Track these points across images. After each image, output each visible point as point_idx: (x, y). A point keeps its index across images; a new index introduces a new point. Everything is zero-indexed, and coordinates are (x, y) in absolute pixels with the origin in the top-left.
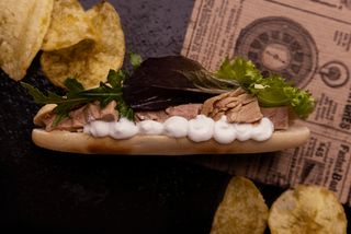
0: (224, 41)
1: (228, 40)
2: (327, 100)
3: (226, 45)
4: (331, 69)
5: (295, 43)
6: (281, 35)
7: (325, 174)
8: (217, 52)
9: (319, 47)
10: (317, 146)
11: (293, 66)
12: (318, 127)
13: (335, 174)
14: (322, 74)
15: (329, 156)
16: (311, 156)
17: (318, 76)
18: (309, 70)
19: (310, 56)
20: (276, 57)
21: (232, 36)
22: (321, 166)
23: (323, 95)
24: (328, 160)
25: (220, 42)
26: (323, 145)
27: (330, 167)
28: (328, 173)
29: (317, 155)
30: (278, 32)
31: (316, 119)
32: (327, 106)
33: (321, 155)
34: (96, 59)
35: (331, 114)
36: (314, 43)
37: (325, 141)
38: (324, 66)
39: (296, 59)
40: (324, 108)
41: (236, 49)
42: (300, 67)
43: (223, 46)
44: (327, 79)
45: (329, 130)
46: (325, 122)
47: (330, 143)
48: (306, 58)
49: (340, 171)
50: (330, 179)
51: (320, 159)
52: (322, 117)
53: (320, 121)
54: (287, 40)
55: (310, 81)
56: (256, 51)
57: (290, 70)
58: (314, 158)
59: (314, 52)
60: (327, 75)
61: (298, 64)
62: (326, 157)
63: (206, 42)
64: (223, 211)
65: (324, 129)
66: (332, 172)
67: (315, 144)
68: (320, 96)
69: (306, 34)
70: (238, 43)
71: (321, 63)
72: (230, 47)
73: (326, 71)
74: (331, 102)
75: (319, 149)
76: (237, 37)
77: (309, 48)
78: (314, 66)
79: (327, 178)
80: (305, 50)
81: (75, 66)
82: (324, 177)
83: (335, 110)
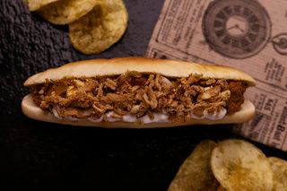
0: (195, 11)
1: (198, 10)
2: (276, 64)
3: (197, 13)
4: (281, 39)
5: (254, 16)
6: (242, 9)
7: (271, 124)
8: (189, 19)
9: (273, 21)
10: (266, 101)
11: (250, 35)
12: (268, 86)
13: (279, 126)
14: (274, 43)
15: (275, 110)
16: (261, 109)
17: (270, 45)
18: (264, 39)
19: (265, 28)
20: (237, 26)
21: (202, 7)
22: (269, 118)
23: (274, 60)
24: (274, 114)
25: (192, 11)
26: (271, 101)
27: (275, 119)
28: (274, 124)
29: (265, 109)
30: (240, 7)
31: (267, 79)
32: (276, 69)
33: (269, 109)
34: (108, 20)
35: (279, 76)
36: (269, 18)
37: (273, 98)
38: (276, 37)
39: (253, 29)
40: (274, 71)
41: (205, 17)
42: (256, 36)
43: (194, 14)
44: (278, 48)
45: (277, 90)
46: (274, 82)
47: (277, 101)
48: (261, 29)
49: (284, 123)
50: (275, 130)
51: (268, 113)
52: (272, 78)
53: (269, 81)
54: (246, 13)
55: (263, 48)
56: (221, 20)
57: (247, 38)
58: (263, 111)
59: (268, 25)
60: (278, 44)
61: (255, 33)
62: (273, 111)
63: (180, 9)
64: (188, 164)
65: (272, 88)
66: (277, 124)
67: (264, 99)
68: (270, 61)
69: (263, 10)
70: (206, 13)
71: (274, 34)
72: (199, 16)
73: (277, 40)
74: (280, 66)
75: (268, 104)
76: (205, 8)
77: (265, 21)
78: (268, 36)
79: (272, 129)
80: (261, 23)
81: (96, 32)
82: (270, 127)
83: (282, 72)
